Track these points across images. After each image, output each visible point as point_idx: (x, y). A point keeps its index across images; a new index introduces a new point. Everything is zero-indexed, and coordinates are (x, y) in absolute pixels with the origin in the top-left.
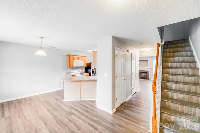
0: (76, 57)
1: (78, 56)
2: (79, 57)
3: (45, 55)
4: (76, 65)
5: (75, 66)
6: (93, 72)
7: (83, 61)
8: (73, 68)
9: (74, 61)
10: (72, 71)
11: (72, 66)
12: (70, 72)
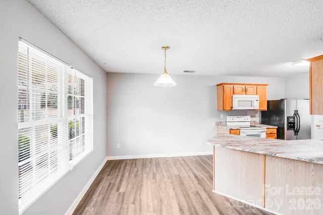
0: (238, 88)
1: (243, 84)
2: (247, 86)
3: (174, 84)
4: (239, 106)
5: (236, 107)
6: (292, 126)
7: (258, 96)
8: (233, 112)
9: (234, 96)
10: (229, 118)
11: (228, 108)
12: (224, 121)
